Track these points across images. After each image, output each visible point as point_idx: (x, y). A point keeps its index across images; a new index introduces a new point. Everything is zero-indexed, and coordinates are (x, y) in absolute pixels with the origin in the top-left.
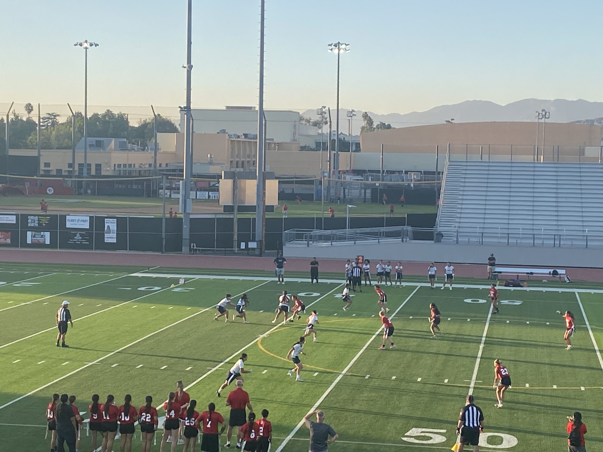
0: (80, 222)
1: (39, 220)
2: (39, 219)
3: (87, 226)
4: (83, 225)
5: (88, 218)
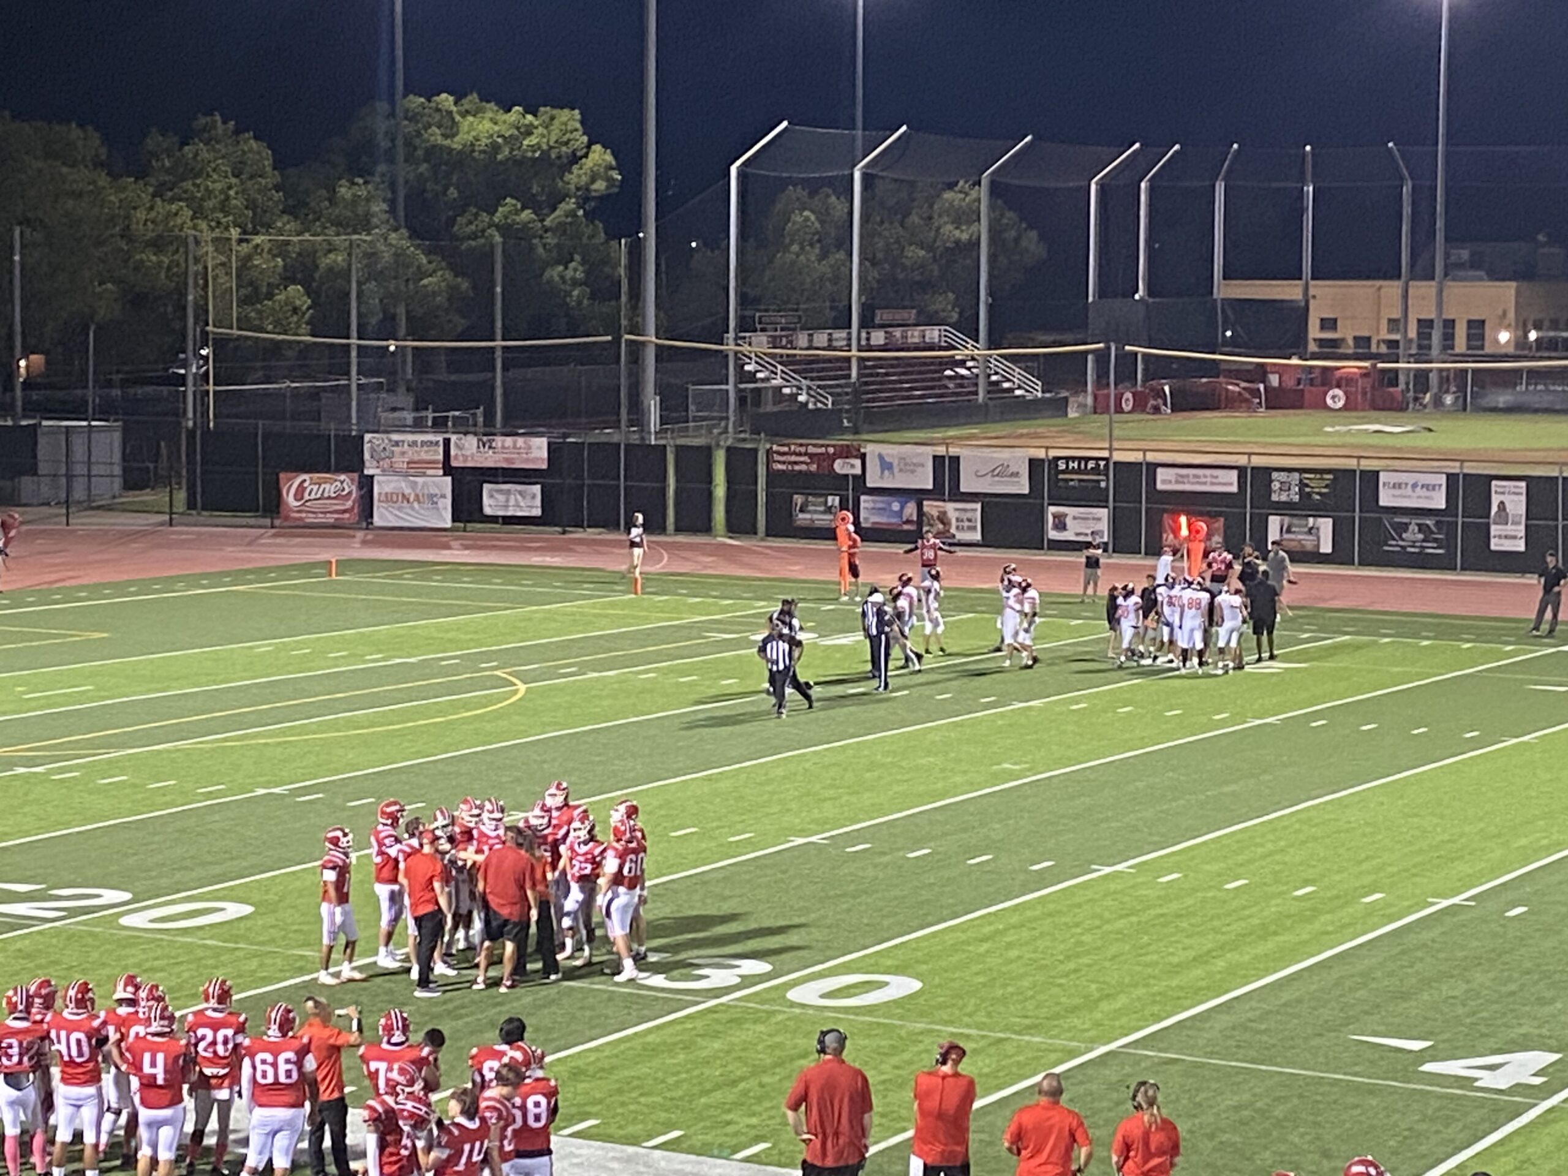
0: (1418, 492)
1: (1302, 485)
2: (1302, 480)
3: (1439, 501)
4: (1430, 498)
5: (1443, 480)
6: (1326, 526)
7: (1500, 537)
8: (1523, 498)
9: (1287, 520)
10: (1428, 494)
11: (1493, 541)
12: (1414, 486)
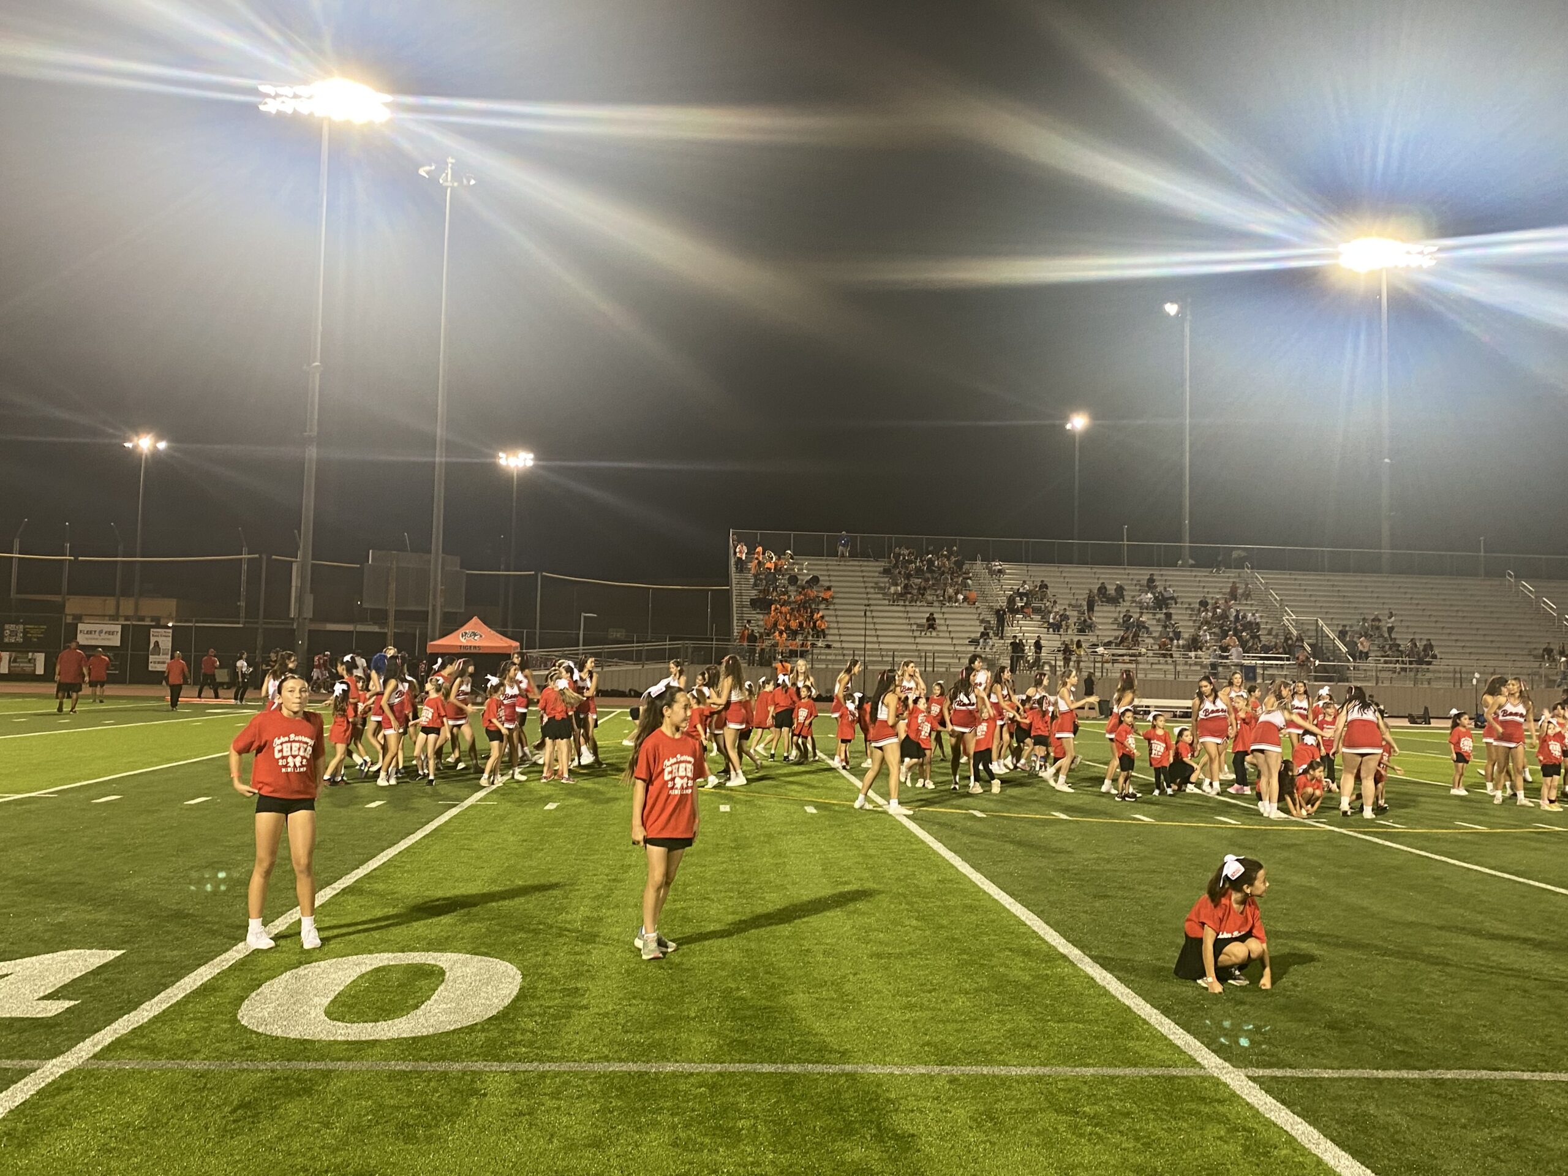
0: (103, 634)
1: (25, 632)
2: (24, 629)
3: (116, 641)
4: (109, 639)
5: (119, 628)
6: (40, 658)
7: (155, 663)
8: (170, 639)
9: (14, 654)
10: (111, 637)
11: (150, 665)
12: (101, 632)
